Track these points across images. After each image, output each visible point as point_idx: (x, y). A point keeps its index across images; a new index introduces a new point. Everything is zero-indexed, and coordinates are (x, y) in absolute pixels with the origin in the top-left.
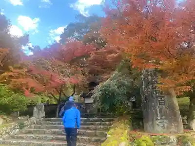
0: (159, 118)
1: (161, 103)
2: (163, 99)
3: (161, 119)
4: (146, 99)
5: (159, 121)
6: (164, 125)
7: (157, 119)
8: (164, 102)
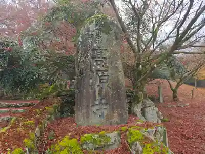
0: (97, 102)
1: (103, 79)
2: (106, 73)
3: (100, 104)
4: (81, 73)
5: (97, 107)
6: (103, 114)
7: (94, 105)
8: (107, 79)
